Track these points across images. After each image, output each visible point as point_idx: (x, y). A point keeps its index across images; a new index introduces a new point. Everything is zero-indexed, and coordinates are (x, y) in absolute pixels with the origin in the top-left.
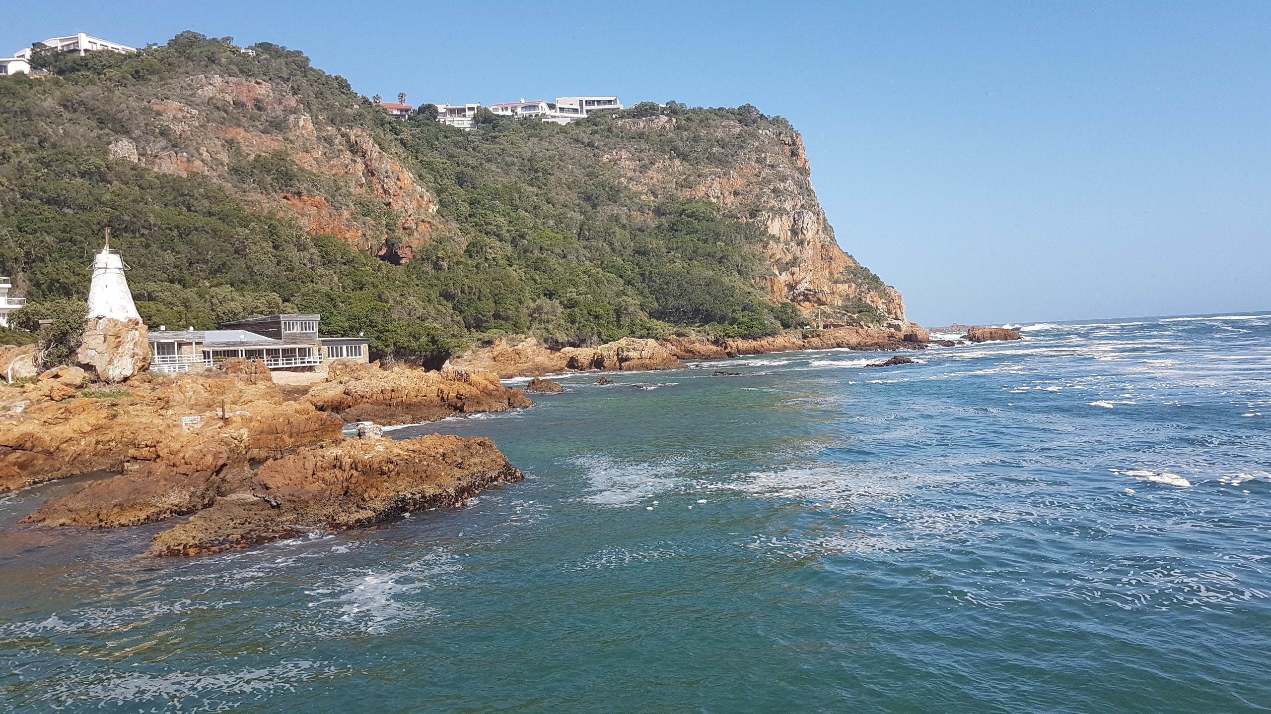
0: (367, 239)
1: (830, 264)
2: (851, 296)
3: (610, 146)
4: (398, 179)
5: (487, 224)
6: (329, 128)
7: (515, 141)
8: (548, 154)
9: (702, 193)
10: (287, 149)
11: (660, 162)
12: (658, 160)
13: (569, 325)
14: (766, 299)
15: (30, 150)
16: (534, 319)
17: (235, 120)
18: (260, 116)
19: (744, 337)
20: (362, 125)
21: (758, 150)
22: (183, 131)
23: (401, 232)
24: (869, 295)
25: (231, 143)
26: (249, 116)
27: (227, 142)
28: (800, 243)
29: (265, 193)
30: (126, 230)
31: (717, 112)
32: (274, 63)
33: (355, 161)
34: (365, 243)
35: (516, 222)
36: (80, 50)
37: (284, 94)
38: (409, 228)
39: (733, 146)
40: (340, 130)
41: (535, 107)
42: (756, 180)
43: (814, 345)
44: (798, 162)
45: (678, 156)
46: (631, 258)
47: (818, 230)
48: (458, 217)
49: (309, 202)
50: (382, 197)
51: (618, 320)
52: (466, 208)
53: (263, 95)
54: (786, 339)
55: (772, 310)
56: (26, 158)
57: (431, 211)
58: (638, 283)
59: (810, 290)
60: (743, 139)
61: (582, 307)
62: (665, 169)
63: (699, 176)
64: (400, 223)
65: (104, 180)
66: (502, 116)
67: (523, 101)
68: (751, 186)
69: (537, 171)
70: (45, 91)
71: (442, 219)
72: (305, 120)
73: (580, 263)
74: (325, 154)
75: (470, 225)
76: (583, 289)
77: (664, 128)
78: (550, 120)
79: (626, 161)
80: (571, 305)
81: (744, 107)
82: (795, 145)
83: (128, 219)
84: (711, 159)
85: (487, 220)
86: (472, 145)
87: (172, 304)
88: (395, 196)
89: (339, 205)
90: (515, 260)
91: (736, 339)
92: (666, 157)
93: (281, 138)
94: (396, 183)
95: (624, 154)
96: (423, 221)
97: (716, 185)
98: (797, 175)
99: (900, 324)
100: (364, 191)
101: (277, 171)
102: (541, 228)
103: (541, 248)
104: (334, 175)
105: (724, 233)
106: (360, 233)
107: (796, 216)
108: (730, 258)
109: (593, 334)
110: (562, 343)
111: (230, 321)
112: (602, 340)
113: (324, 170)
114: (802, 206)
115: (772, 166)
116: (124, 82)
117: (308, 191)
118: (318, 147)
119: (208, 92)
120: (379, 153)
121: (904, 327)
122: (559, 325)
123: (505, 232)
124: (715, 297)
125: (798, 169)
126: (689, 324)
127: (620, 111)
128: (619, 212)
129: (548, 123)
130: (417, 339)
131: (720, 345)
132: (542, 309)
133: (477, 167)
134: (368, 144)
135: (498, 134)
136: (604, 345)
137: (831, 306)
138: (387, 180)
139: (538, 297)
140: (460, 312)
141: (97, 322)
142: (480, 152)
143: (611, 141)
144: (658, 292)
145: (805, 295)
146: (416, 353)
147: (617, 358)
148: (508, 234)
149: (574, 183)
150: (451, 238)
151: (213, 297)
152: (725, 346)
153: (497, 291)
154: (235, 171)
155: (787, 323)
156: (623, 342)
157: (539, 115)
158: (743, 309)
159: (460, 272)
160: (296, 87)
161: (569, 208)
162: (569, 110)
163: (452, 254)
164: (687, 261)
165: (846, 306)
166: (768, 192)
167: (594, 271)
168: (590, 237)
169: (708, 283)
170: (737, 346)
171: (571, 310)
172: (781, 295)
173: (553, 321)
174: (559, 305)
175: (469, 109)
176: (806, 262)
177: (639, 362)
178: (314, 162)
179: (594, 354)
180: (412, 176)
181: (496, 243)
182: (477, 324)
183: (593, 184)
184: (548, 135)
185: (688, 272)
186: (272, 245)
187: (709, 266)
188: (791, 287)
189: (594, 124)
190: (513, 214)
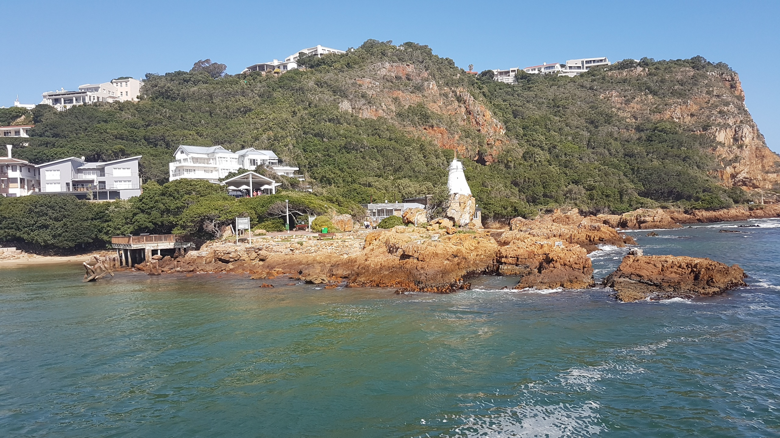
0: (468, 151)
1: (762, 160)
3: (604, 88)
4: (484, 116)
5: (533, 140)
6: (446, 88)
7: (542, 89)
8: (564, 96)
9: (668, 116)
10: (424, 102)
11: (638, 97)
12: (637, 96)
13: (589, 201)
14: (718, 184)
15: (305, 109)
16: (567, 197)
17: (397, 87)
18: (409, 84)
19: (707, 209)
20: (463, 85)
21: (707, 86)
22: (373, 94)
23: (486, 146)
25: (396, 99)
26: (403, 84)
27: (394, 99)
28: (741, 147)
29: (415, 126)
30: (353, 149)
31: (676, 62)
32: (415, 54)
33: (461, 106)
34: (467, 153)
35: (550, 139)
36: (318, 54)
37: (421, 70)
38: (491, 144)
39: (689, 84)
40: (451, 89)
41: (553, 67)
42: (706, 106)
43: (759, 215)
44: (736, 92)
45: (651, 93)
46: (623, 159)
47: (754, 137)
48: (517, 136)
49: (437, 131)
50: (475, 127)
51: (621, 198)
52: (521, 132)
53: (411, 72)
54: (737, 210)
55: (725, 191)
56: (304, 113)
57: (501, 133)
58: (629, 174)
59: (747, 178)
60: (696, 79)
61: (597, 190)
62: (642, 101)
63: (666, 105)
64: (486, 141)
65: (339, 123)
66: (533, 74)
67: (545, 64)
68: (703, 110)
69: (558, 107)
70: (308, 77)
71: (508, 138)
72: (433, 85)
73: (591, 163)
74: (444, 103)
75: (524, 141)
76: (598, 178)
77: (640, 75)
78: (564, 75)
79: (615, 97)
80: (590, 189)
81: (696, 58)
82: (734, 80)
83: (355, 143)
84: (674, 93)
85: (533, 138)
86: (516, 93)
87: (379, 189)
88: (482, 125)
89: (453, 132)
90: (553, 161)
91: (701, 210)
92: (642, 93)
93: (421, 96)
94: (483, 118)
95: (614, 93)
96: (497, 140)
97: (678, 110)
98: (736, 101)
100: (465, 124)
101: (420, 114)
102: (565, 141)
103: (565, 154)
104: (449, 115)
105: (686, 142)
106: (464, 148)
107: (737, 129)
108: (691, 157)
109: (605, 206)
110: (585, 212)
111: (408, 198)
112: (611, 210)
113: (444, 112)
114: (741, 121)
115: (718, 96)
116: (343, 69)
117: (437, 125)
118: (440, 99)
119: (383, 72)
120: (474, 101)
122: (583, 201)
123: (544, 145)
124: (684, 184)
125: (736, 97)
126: (665, 201)
127: (609, 66)
128: (613, 130)
129: (562, 76)
130: (505, 209)
131: (690, 214)
132: (572, 191)
133: (521, 106)
134: (467, 96)
135: (531, 85)
136: (627, 213)
137: (763, 189)
138: (478, 117)
139: (569, 184)
140: (524, 193)
141: (455, 196)
142: (522, 97)
143: (605, 85)
144: (644, 181)
145: (743, 181)
146: (506, 217)
147: (637, 221)
148: (546, 146)
149: (582, 113)
150: (514, 149)
151: (399, 185)
152: (694, 215)
153: (545, 181)
154: (399, 115)
155: (737, 200)
156: (640, 211)
157: (556, 72)
158: (704, 191)
159: (521, 169)
160: (427, 66)
161: (580, 129)
162: (575, 68)
163: (515, 159)
164: (661, 160)
165: (775, 189)
166: (716, 113)
167: (602, 167)
168: (595, 146)
169: (679, 174)
170: (702, 215)
171: (591, 192)
172: (728, 182)
173: (579, 198)
174: (583, 189)
175: (512, 71)
176: (744, 159)
177: (652, 224)
178: (438, 108)
179: (621, 218)
180: (490, 113)
181: (540, 152)
182: (534, 200)
183: (595, 113)
184: (563, 84)
185: (664, 167)
186: (423, 156)
187: (676, 163)
188: (733, 176)
189: (592, 76)
190: (547, 134)
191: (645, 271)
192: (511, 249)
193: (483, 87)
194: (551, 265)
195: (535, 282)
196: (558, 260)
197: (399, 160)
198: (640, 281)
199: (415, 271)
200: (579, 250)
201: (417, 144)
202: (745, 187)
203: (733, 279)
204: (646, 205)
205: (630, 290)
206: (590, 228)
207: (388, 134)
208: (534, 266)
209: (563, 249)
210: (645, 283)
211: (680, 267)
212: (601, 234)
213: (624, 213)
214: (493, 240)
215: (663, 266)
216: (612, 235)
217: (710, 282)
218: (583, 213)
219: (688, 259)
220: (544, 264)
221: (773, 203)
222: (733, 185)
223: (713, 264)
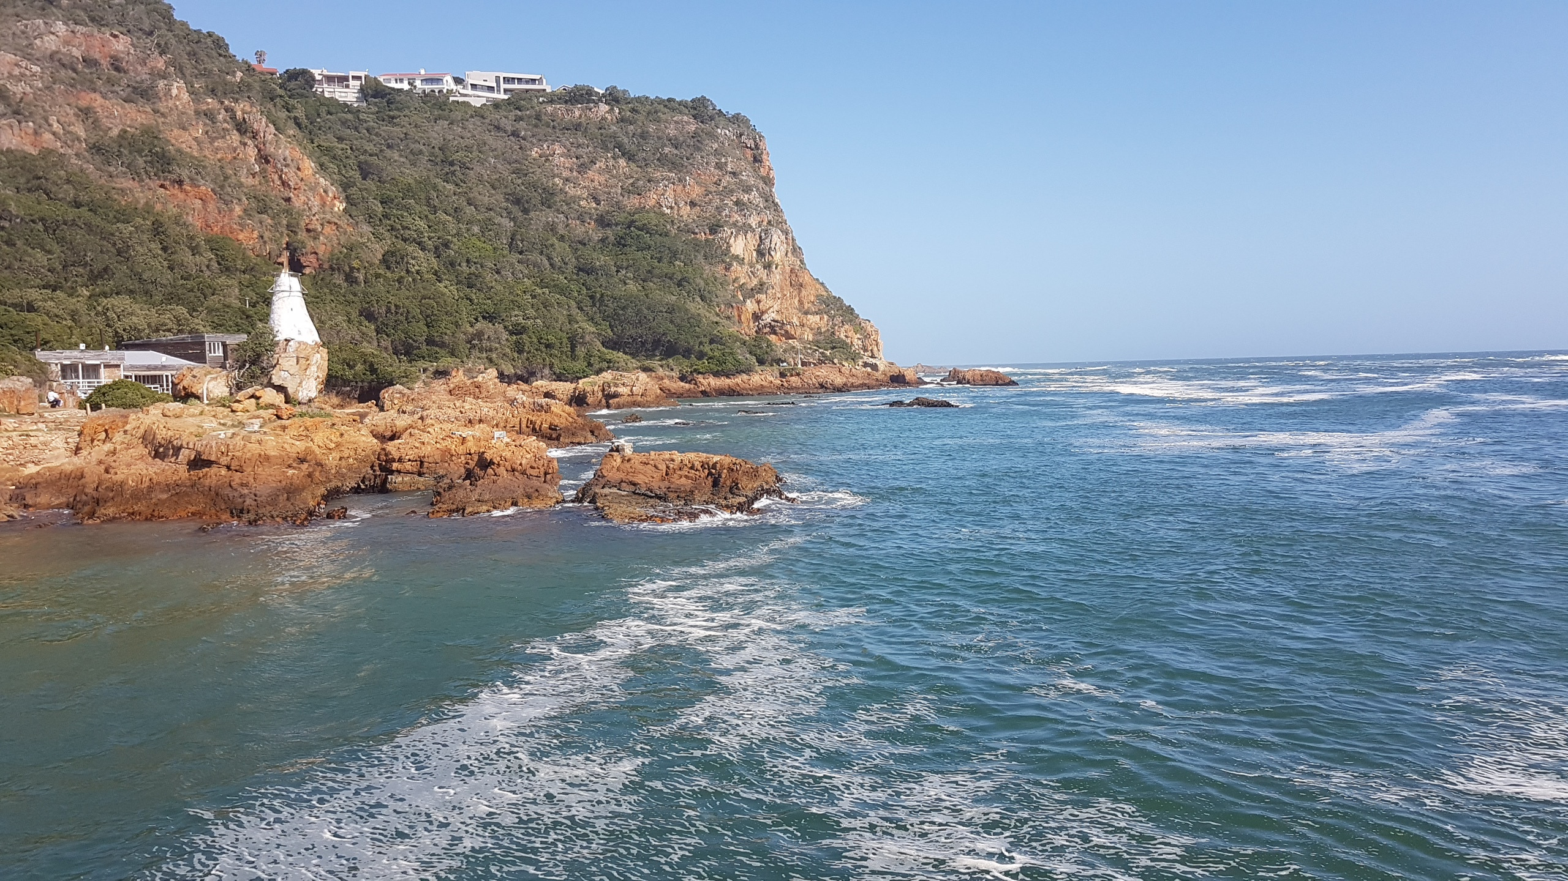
0: (265, 242)
1: (800, 292)
2: (823, 330)
3: (538, 137)
4: (299, 169)
5: (404, 228)
6: (210, 100)
7: (419, 123)
8: (463, 143)
9: (652, 203)
10: (158, 124)
11: (601, 161)
12: (599, 159)
13: (516, 355)
14: (733, 329)
16: (474, 346)
17: (88, 84)
18: (119, 80)
19: (716, 374)
20: (249, 97)
21: (717, 153)
22: (24, 93)
23: (304, 234)
24: (842, 329)
25: (86, 113)
26: (105, 78)
27: (81, 110)
28: (768, 266)
29: (137, 179)
31: (667, 103)
33: (245, 144)
34: (263, 247)
35: (436, 227)
37: (149, 52)
38: (314, 230)
39: (688, 146)
40: (222, 103)
41: (438, 80)
42: (716, 189)
43: (794, 385)
44: (761, 169)
45: (623, 155)
46: (575, 277)
47: (787, 251)
48: (370, 218)
49: (193, 193)
50: (280, 191)
51: (573, 348)
52: (379, 209)
53: (123, 52)
54: (763, 377)
55: (744, 343)
57: (336, 209)
58: (587, 306)
59: (777, 321)
60: (700, 139)
61: (531, 334)
62: (607, 170)
63: (649, 181)
64: (303, 224)
66: (398, 89)
67: (423, 72)
68: (710, 196)
69: (452, 164)
71: (351, 220)
72: (178, 88)
73: (517, 280)
74: (207, 133)
75: (385, 228)
76: (531, 312)
77: (604, 119)
78: (461, 99)
79: (560, 157)
80: (517, 331)
81: (699, 99)
82: (758, 149)
84: (663, 161)
85: (404, 223)
86: (365, 125)
88: (295, 189)
89: (229, 198)
90: (445, 274)
91: (706, 376)
92: (609, 155)
93: (149, 110)
94: (296, 174)
95: (558, 149)
96: (329, 222)
97: (669, 193)
98: (761, 185)
99: (878, 363)
100: (257, 183)
101: (150, 151)
102: (466, 235)
103: (468, 261)
104: (219, 160)
105: (682, 251)
106: (255, 234)
107: (763, 234)
108: (691, 281)
109: (544, 366)
110: (508, 376)
111: (131, 339)
112: (555, 374)
113: (207, 153)
114: (769, 222)
115: (734, 174)
117: (191, 179)
118: (197, 123)
119: (50, 43)
120: (275, 134)
121: (881, 367)
122: (504, 355)
123: (426, 239)
124: (679, 327)
125: (762, 178)
126: (648, 357)
127: (547, 94)
128: (556, 219)
129: (458, 102)
131: (690, 382)
132: (483, 335)
133: (376, 155)
134: (260, 124)
135: (396, 113)
136: (585, 379)
137: (801, 340)
138: (285, 170)
139: (476, 319)
140: (387, 335)
141: (287, 345)
142: (377, 135)
143: (541, 131)
144: (612, 319)
145: (771, 327)
147: (603, 394)
148: (430, 242)
149: (499, 181)
150: (364, 244)
151: (108, 309)
152: (696, 384)
153: (429, 312)
154: (97, 149)
155: (763, 359)
156: (607, 376)
157: (445, 91)
158: (712, 342)
159: (380, 286)
160: (163, 43)
161: (495, 212)
162: (483, 88)
163: (367, 265)
164: (641, 282)
165: (818, 341)
166: (730, 204)
167: (539, 291)
168: (524, 249)
169: (671, 310)
170: (709, 384)
171: (518, 337)
172: (748, 326)
173: (496, 349)
174: (503, 331)
175: (353, 77)
176: (773, 288)
177: (629, 399)
178: (193, 142)
179: (575, 389)
180: (313, 165)
181: (418, 252)
182: (407, 351)
183: (523, 184)
184: (459, 118)
185: (647, 295)
186: (160, 246)
187: (667, 289)
188: (757, 317)
189: (517, 108)
190: (431, 217)
191: (641, 476)
192: (409, 446)
193: (294, 107)
196: (501, 462)
197: (102, 252)
199: (227, 491)
200: (535, 445)
201: (144, 219)
202: (773, 336)
203: (764, 484)
204: (616, 365)
205: (621, 505)
206: (532, 406)
207: (72, 193)
208: (455, 475)
209: (507, 445)
210: (643, 494)
211: (692, 468)
212: (553, 419)
213: (581, 378)
214: (364, 431)
215: (668, 467)
216: (571, 420)
217: (734, 489)
218: (504, 378)
219: (704, 456)
220: (478, 470)
221: (815, 364)
222: (756, 332)
223: (737, 462)
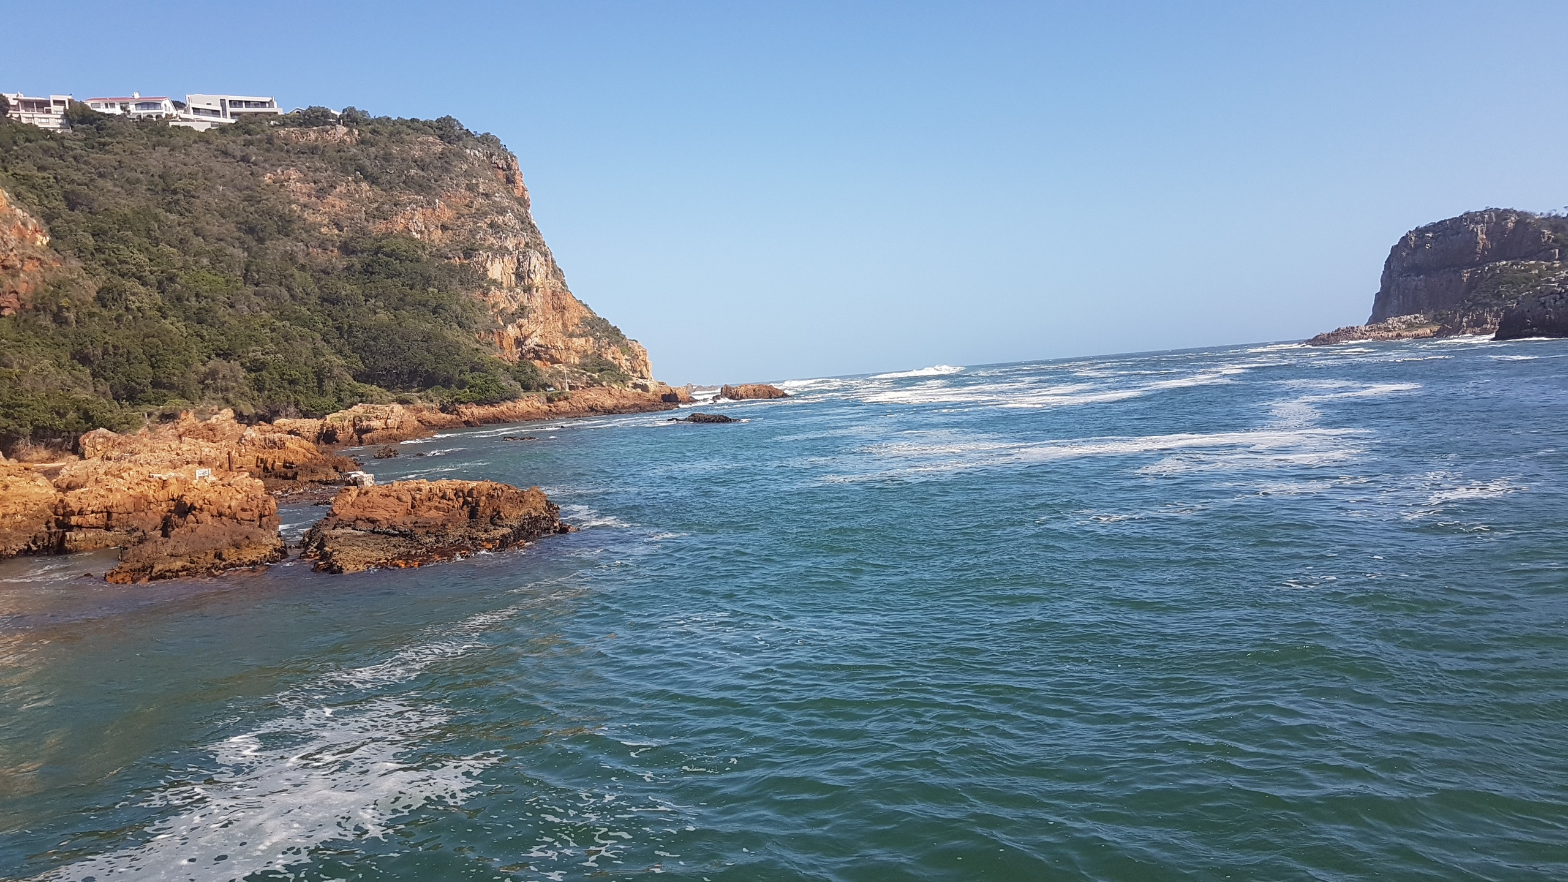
1: (563, 314)
2: (589, 353)
3: (271, 162)
5: (121, 262)
7: (135, 150)
8: (187, 170)
9: (400, 227)
11: (342, 185)
12: (340, 183)
13: (256, 393)
14: (496, 356)
16: (207, 387)
19: (480, 403)
21: (467, 174)
24: (609, 351)
28: (528, 290)
31: (410, 124)
35: (158, 260)
38: (13, 267)
39: (436, 168)
41: (155, 105)
42: (468, 212)
43: (562, 409)
44: (515, 190)
45: (366, 178)
46: (319, 308)
47: (547, 274)
48: (80, 252)
51: (320, 385)
52: (90, 242)
54: (529, 403)
55: (508, 369)
57: (39, 243)
58: (333, 338)
59: (541, 346)
60: (447, 160)
61: (271, 370)
62: (349, 194)
63: (395, 205)
66: (109, 114)
67: (137, 96)
68: (463, 219)
69: (175, 192)
71: (57, 255)
73: (254, 314)
75: (98, 263)
76: (270, 346)
77: (343, 141)
78: (182, 124)
79: (296, 182)
80: (256, 367)
81: (444, 119)
82: (510, 169)
84: (409, 183)
85: (120, 257)
86: (71, 153)
90: (171, 310)
91: (469, 405)
92: (350, 178)
95: (294, 174)
96: (30, 258)
97: (418, 216)
98: (516, 206)
99: (648, 383)
102: (194, 268)
103: (197, 295)
105: (435, 277)
107: (521, 257)
108: (446, 307)
109: (289, 403)
110: (248, 417)
112: (301, 411)
114: (527, 244)
115: (486, 195)
121: (652, 387)
122: (242, 394)
123: (147, 273)
124: (437, 356)
125: (517, 199)
126: (405, 389)
127: (279, 116)
128: (294, 248)
129: (179, 127)
130: (61, 416)
131: (451, 413)
132: (218, 374)
133: (86, 184)
135: (108, 139)
136: (334, 415)
137: (567, 364)
139: (209, 358)
140: (106, 379)
142: (86, 163)
143: (274, 156)
144: (363, 351)
145: (536, 352)
146: (63, 434)
147: (354, 429)
148: (152, 276)
149: (229, 209)
150: (73, 280)
152: (458, 414)
153: (153, 351)
155: (528, 385)
156: (359, 409)
157: (163, 116)
158: (473, 369)
159: (95, 326)
161: (226, 242)
162: (207, 112)
163: (78, 303)
164: (392, 311)
165: (585, 365)
166: (485, 226)
167: (278, 324)
168: (261, 280)
169: (427, 339)
170: (472, 414)
171: (258, 374)
172: (511, 352)
173: (233, 388)
174: (240, 368)
175: (56, 102)
176: (535, 312)
177: (384, 433)
179: (322, 425)
180: (7, 195)
181: (138, 288)
182: (130, 395)
183: (256, 212)
184: (181, 144)
185: (400, 324)
187: (421, 317)
188: (519, 342)
189: (246, 133)
190: (153, 250)
191: (381, 511)
192: (93, 495)
194: (190, 517)
195: (158, 555)
196: (204, 506)
198: (373, 532)
200: (248, 483)
202: (538, 361)
203: (532, 511)
204: (370, 398)
205: (356, 548)
206: (263, 443)
208: (150, 526)
209: (213, 484)
210: (384, 533)
211: (443, 497)
212: (288, 455)
213: (328, 414)
214: (42, 481)
215: (414, 498)
216: (310, 456)
217: (496, 519)
218: (244, 419)
219: (457, 483)
220: (175, 518)
221: (583, 388)
222: (519, 358)
223: (498, 487)
